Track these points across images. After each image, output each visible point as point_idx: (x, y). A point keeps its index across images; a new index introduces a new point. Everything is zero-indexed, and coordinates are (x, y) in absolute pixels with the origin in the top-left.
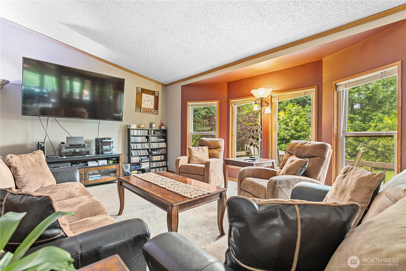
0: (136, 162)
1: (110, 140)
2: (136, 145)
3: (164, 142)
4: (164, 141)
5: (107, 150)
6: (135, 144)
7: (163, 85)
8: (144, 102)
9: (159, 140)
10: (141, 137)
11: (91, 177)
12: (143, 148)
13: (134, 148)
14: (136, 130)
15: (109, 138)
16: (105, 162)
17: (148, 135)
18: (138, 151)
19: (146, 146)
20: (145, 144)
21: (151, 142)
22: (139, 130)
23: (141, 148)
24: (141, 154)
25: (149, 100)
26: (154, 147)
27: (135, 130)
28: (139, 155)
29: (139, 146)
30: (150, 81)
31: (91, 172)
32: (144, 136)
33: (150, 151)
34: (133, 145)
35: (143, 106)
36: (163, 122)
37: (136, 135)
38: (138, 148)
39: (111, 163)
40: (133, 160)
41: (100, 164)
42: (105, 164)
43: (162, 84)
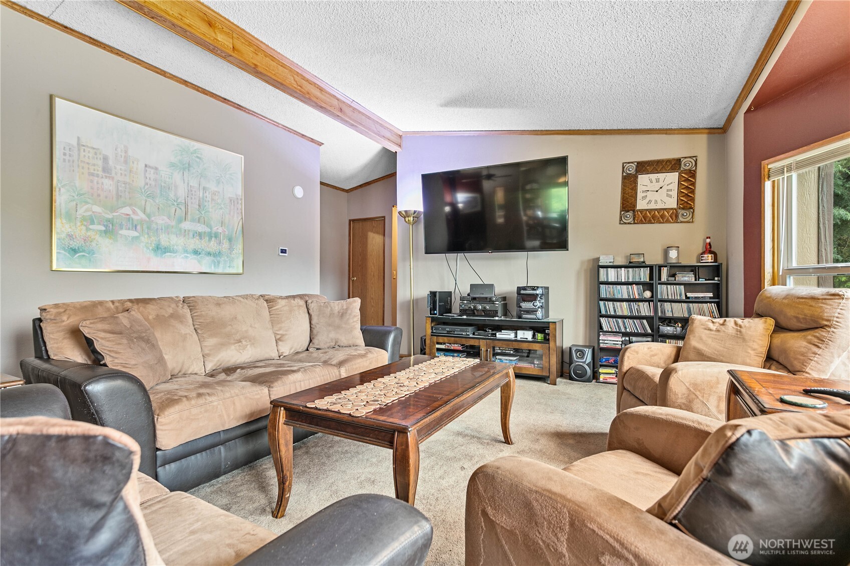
0: (614, 346)
1: (535, 290)
2: (614, 304)
3: (711, 302)
4: (710, 298)
5: (528, 312)
6: (611, 304)
7: (713, 131)
8: (644, 194)
9: (689, 295)
10: (630, 286)
11: (499, 359)
12: (635, 313)
13: (607, 312)
14: (613, 269)
15: (535, 287)
16: (528, 335)
17: (652, 282)
18: (620, 320)
19: (645, 309)
20: (641, 304)
21: (660, 301)
22: (623, 269)
23: (626, 313)
24: (628, 330)
25: (661, 188)
26: (669, 314)
27: (609, 269)
28: (623, 330)
29: (623, 309)
30: (665, 135)
31: (500, 350)
32: (637, 284)
33: (656, 322)
34: (605, 304)
35: (641, 205)
36: (708, 241)
37: (613, 280)
38: (619, 313)
39: (540, 338)
40: (606, 342)
41: (519, 338)
42: (527, 339)
43: (707, 131)
